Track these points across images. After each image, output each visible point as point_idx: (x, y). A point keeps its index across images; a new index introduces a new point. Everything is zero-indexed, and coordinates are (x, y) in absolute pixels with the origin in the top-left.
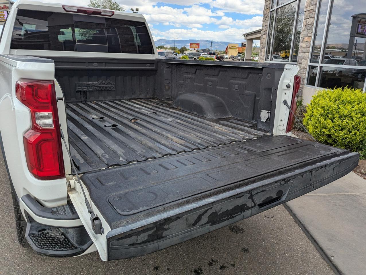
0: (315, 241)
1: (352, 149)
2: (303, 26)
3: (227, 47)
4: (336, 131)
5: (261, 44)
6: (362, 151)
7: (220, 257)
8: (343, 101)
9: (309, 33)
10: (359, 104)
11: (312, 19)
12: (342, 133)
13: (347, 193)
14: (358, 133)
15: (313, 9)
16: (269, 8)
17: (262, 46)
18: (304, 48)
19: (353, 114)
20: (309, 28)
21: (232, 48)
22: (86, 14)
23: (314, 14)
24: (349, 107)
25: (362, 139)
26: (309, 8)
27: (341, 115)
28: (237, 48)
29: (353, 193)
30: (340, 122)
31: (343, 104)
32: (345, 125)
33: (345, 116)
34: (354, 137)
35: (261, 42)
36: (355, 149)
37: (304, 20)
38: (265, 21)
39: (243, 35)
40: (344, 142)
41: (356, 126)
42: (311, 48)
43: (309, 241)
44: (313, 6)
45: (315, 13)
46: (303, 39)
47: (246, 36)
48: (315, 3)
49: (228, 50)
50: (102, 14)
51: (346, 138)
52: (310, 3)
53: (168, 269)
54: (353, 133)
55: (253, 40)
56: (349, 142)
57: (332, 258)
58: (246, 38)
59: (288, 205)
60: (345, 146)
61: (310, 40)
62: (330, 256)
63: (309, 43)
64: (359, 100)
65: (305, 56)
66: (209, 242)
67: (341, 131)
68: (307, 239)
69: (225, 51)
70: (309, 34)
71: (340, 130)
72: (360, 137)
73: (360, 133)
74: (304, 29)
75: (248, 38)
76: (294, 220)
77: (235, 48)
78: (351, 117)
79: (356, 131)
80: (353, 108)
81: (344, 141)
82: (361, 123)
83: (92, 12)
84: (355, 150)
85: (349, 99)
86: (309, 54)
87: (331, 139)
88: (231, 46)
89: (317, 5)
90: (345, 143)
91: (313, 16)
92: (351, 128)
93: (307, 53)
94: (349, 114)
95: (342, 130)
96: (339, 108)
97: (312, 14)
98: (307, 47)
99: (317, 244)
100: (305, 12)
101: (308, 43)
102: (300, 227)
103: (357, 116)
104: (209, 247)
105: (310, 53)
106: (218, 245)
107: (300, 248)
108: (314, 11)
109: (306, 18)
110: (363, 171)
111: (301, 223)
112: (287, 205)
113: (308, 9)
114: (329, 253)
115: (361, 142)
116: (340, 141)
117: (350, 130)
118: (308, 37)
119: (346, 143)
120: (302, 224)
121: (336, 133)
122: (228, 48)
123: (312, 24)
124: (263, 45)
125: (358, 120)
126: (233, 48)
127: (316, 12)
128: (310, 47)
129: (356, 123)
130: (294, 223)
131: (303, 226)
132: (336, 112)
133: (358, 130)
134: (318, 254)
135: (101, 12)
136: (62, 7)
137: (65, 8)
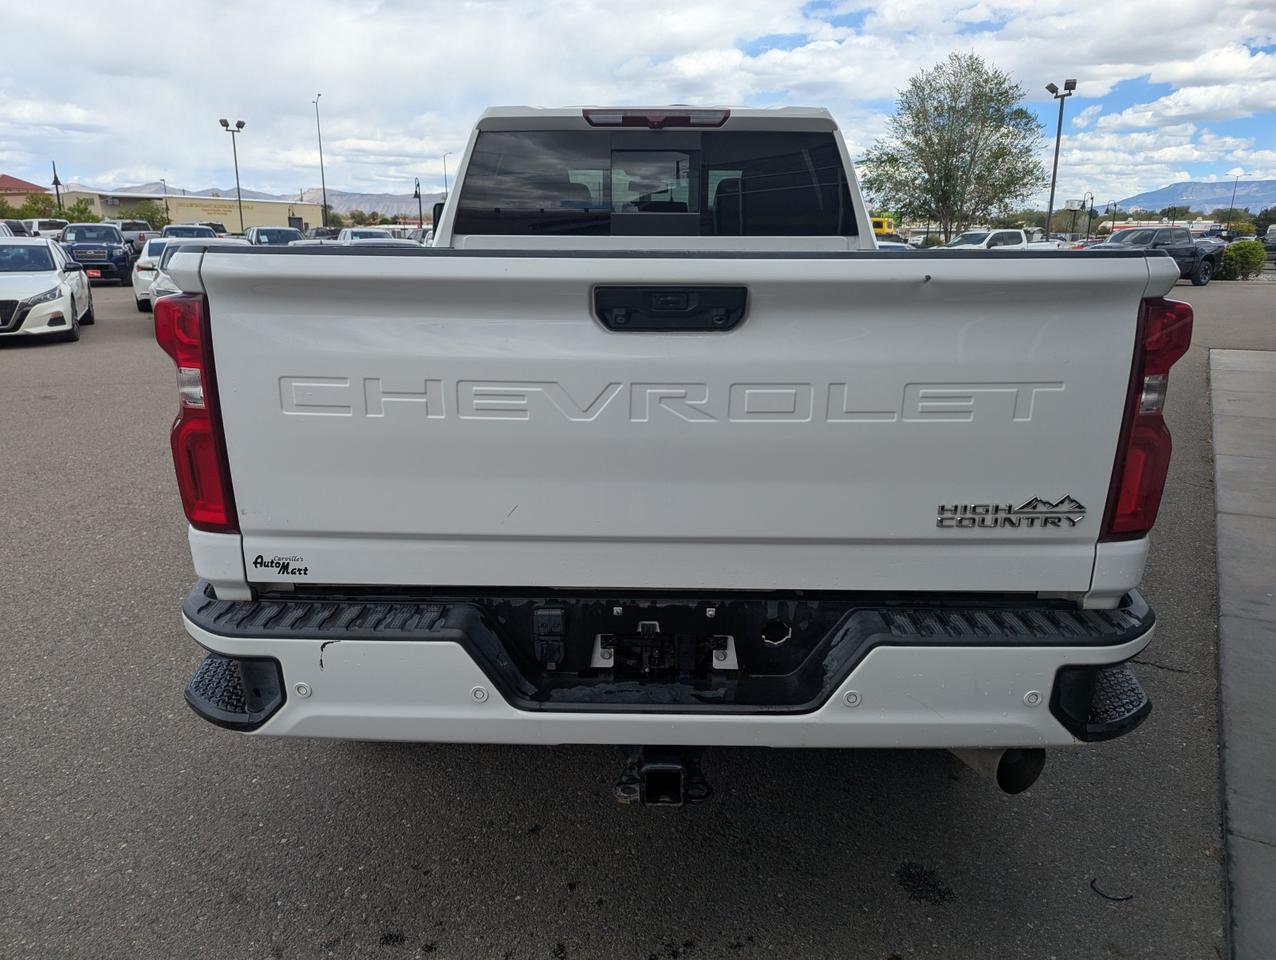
7: (783, 941)
22: (647, 128)
50: (692, 121)
53: (600, 902)
66: (788, 882)
104: (776, 896)
106: (810, 903)
135: (689, 118)
136: (582, 115)
137: (590, 116)
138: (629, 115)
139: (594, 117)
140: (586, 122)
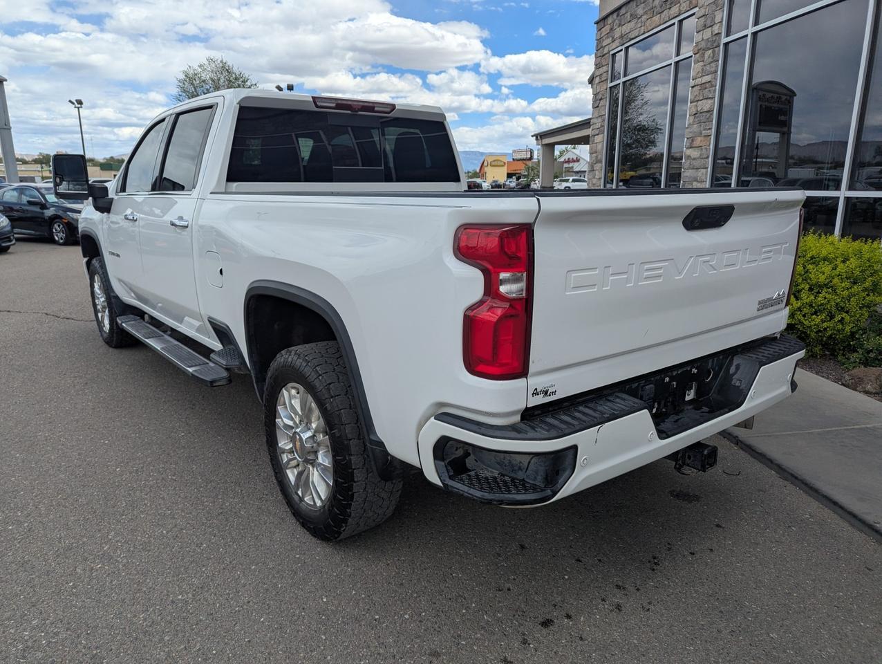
0: (835, 503)
1: (835, 350)
2: (690, 116)
3: (483, 163)
4: (804, 316)
5: (591, 154)
6: (858, 352)
8: (812, 258)
9: (705, 129)
10: (844, 262)
11: (710, 101)
12: (818, 319)
13: (857, 425)
14: (847, 318)
15: (709, 82)
16: (607, 80)
17: (594, 159)
18: (694, 159)
19: (836, 281)
20: (703, 118)
21: (493, 163)
22: (349, 112)
23: (712, 91)
24: (827, 269)
25: (854, 330)
26: (700, 79)
27: (812, 285)
28: (505, 163)
29: (868, 426)
30: (812, 297)
31: (814, 263)
32: (822, 305)
33: (821, 287)
34: (840, 327)
35: (591, 149)
36: (840, 350)
37: (691, 103)
38: (598, 107)
39: (532, 136)
40: (821, 336)
41: (842, 304)
42: (710, 159)
43: (821, 506)
44: (709, 76)
45: (715, 89)
46: (692, 141)
47: (539, 137)
48: (713, 69)
49: (486, 169)
50: (376, 109)
51: (825, 329)
52: (703, 69)
53: (600, 561)
54: (838, 318)
55: (556, 146)
56: (830, 337)
57: (878, 525)
58: (540, 141)
59: (760, 452)
60: (823, 345)
61: (708, 143)
62: (871, 523)
63: (706, 148)
64: (843, 255)
65: (700, 174)
67: (814, 316)
68: (817, 502)
69: (478, 171)
70: (704, 132)
71: (812, 315)
72: (852, 325)
73: (851, 317)
74: (691, 121)
75: (543, 143)
76: (778, 476)
77: (499, 163)
78: (832, 287)
79: (844, 315)
80: (836, 269)
81: (820, 334)
82: (851, 298)
83: (360, 107)
84: (841, 352)
85: (824, 253)
86: (707, 172)
87: (793, 333)
88: (490, 159)
89: (719, 73)
90: (822, 339)
91: (710, 96)
92: (834, 309)
93: (704, 170)
94: (828, 283)
95: (815, 313)
96: (806, 272)
97: (709, 91)
98: (700, 158)
99: (842, 508)
100: (693, 87)
101: (704, 150)
102: (795, 485)
103: (843, 285)
104: (652, 524)
105: (709, 169)
107: (812, 517)
108: (712, 86)
109: (696, 99)
110: (869, 387)
111: (796, 478)
112: (758, 453)
113: (698, 81)
114: (870, 519)
115: (853, 334)
116: (813, 335)
117: (831, 313)
118: (702, 138)
119: (825, 339)
120: (801, 480)
121: (806, 320)
122: (485, 164)
123: (711, 111)
124: (597, 157)
125: (846, 293)
126: (496, 164)
127: (717, 87)
128: (708, 157)
129: (843, 298)
130: (781, 480)
131: (803, 483)
132: (803, 280)
133: (847, 312)
134: (846, 525)
135: (374, 107)
136: (311, 100)
137: (316, 101)
138: (339, 102)
140: (313, 104)
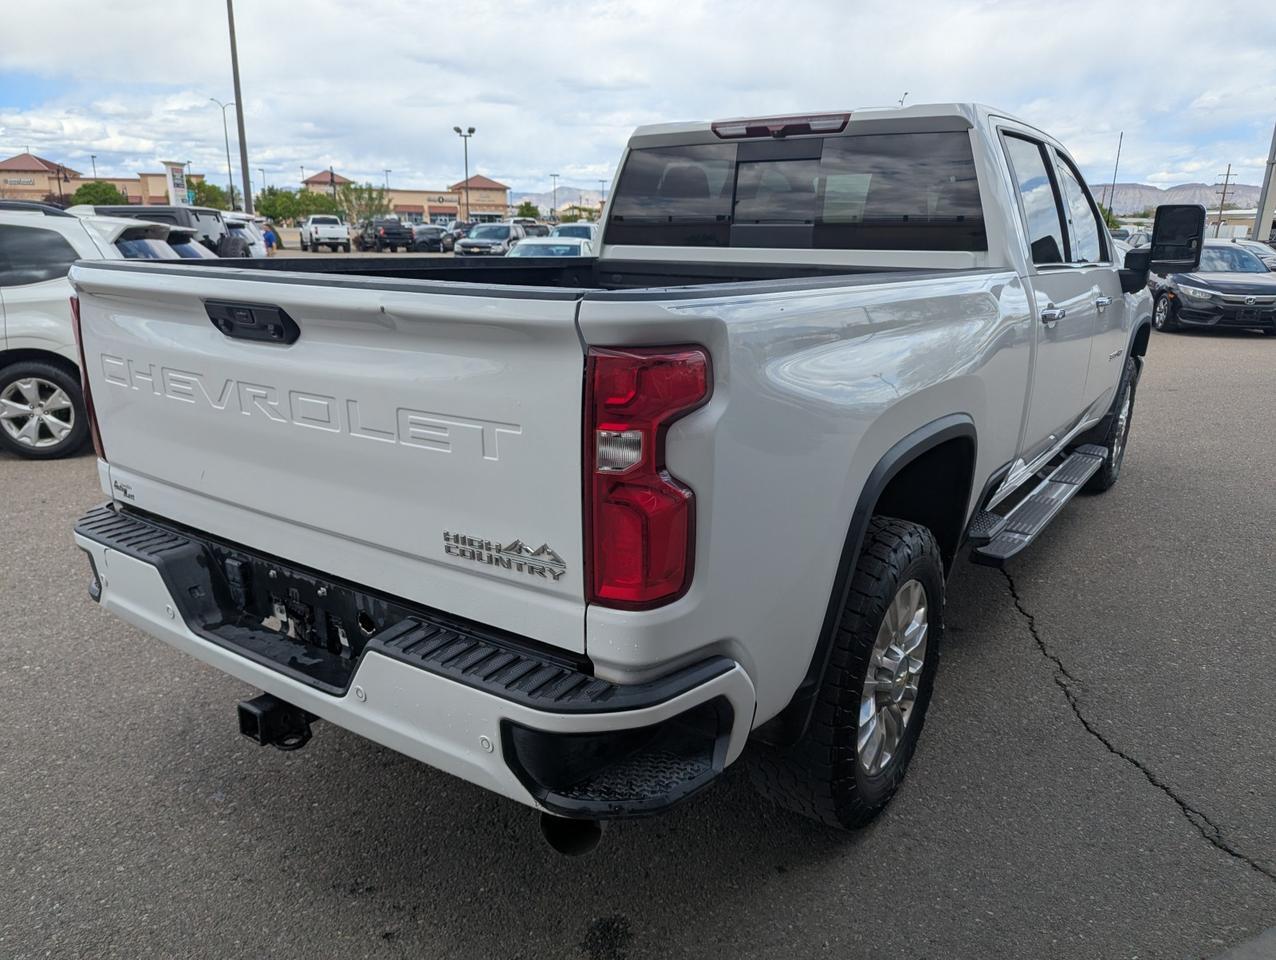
22: (771, 138)
50: (813, 127)
135: (808, 125)
136: (710, 128)
137: (717, 129)
138: (753, 125)
139: (721, 130)
140: (715, 135)
